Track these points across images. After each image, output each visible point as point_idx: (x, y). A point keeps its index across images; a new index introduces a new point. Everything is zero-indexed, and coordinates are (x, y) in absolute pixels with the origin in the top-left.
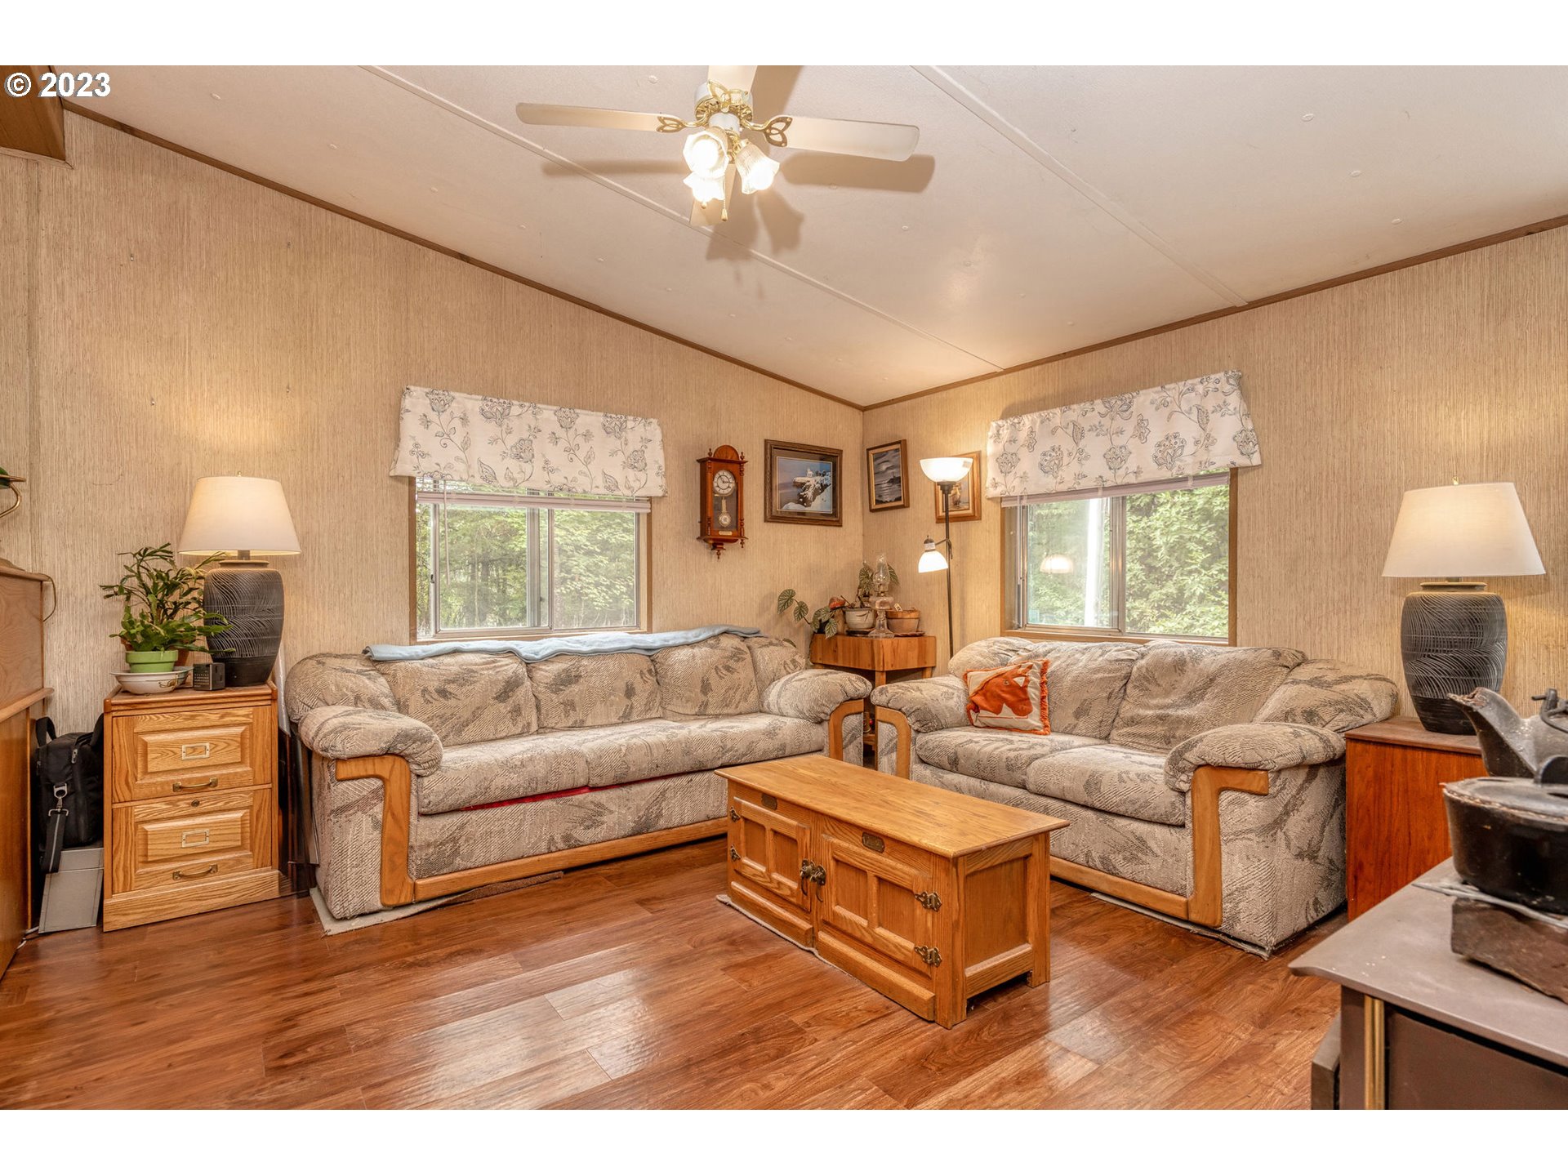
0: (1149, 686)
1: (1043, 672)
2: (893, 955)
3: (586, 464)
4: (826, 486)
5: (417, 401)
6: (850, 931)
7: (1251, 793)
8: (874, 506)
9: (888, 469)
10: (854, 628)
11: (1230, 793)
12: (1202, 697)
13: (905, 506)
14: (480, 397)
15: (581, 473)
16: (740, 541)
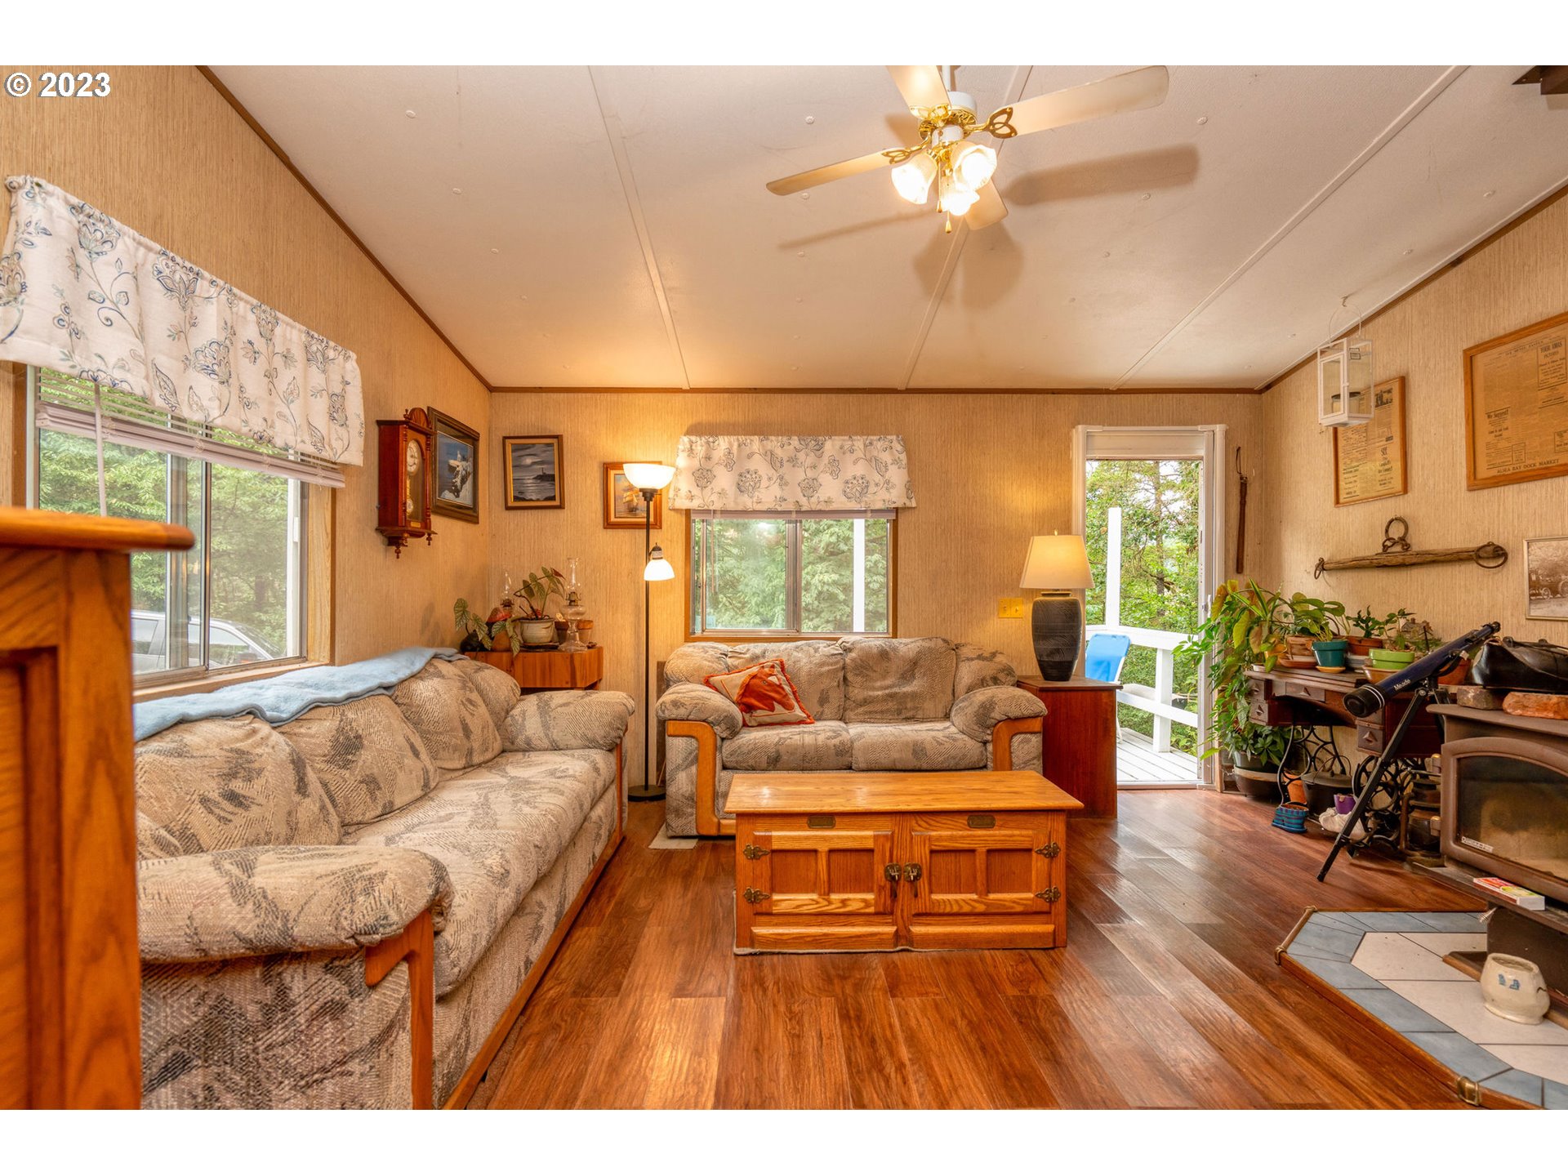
0: (868, 673)
1: (783, 669)
2: (1013, 911)
3: (287, 402)
4: (469, 474)
6: (956, 909)
7: (1031, 733)
8: (511, 503)
9: (534, 463)
10: (533, 642)
11: (1018, 736)
12: (913, 677)
13: (561, 507)
14: (158, 246)
16: (426, 536)
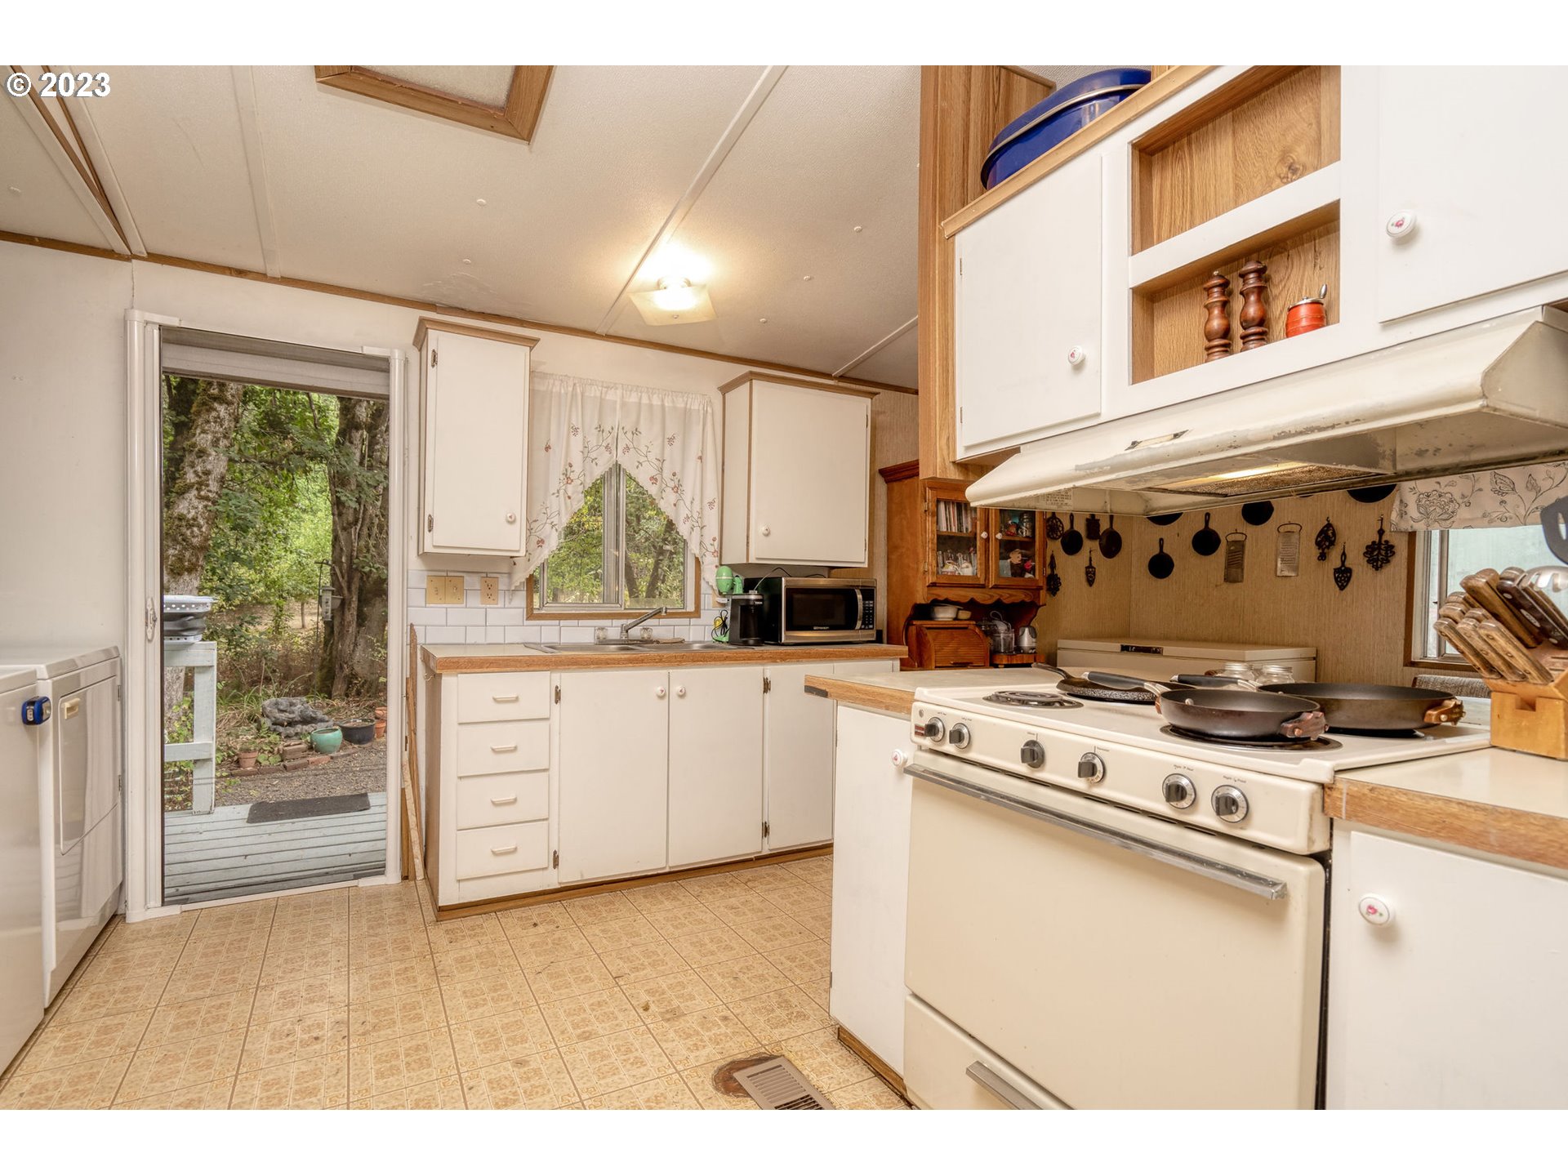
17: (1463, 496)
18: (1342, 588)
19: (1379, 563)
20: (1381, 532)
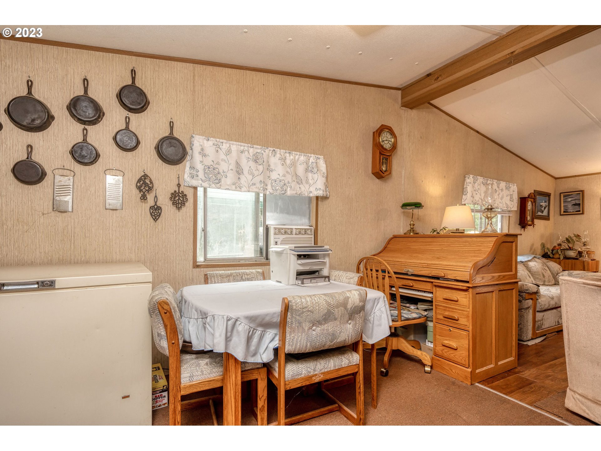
3: (502, 199)
4: (547, 206)
5: (470, 179)
8: (562, 213)
9: (572, 200)
10: (568, 257)
13: (583, 214)
14: (483, 178)
15: (500, 202)
16: (533, 225)
17: (224, 172)
18: (155, 219)
19: (180, 205)
20: (179, 185)
